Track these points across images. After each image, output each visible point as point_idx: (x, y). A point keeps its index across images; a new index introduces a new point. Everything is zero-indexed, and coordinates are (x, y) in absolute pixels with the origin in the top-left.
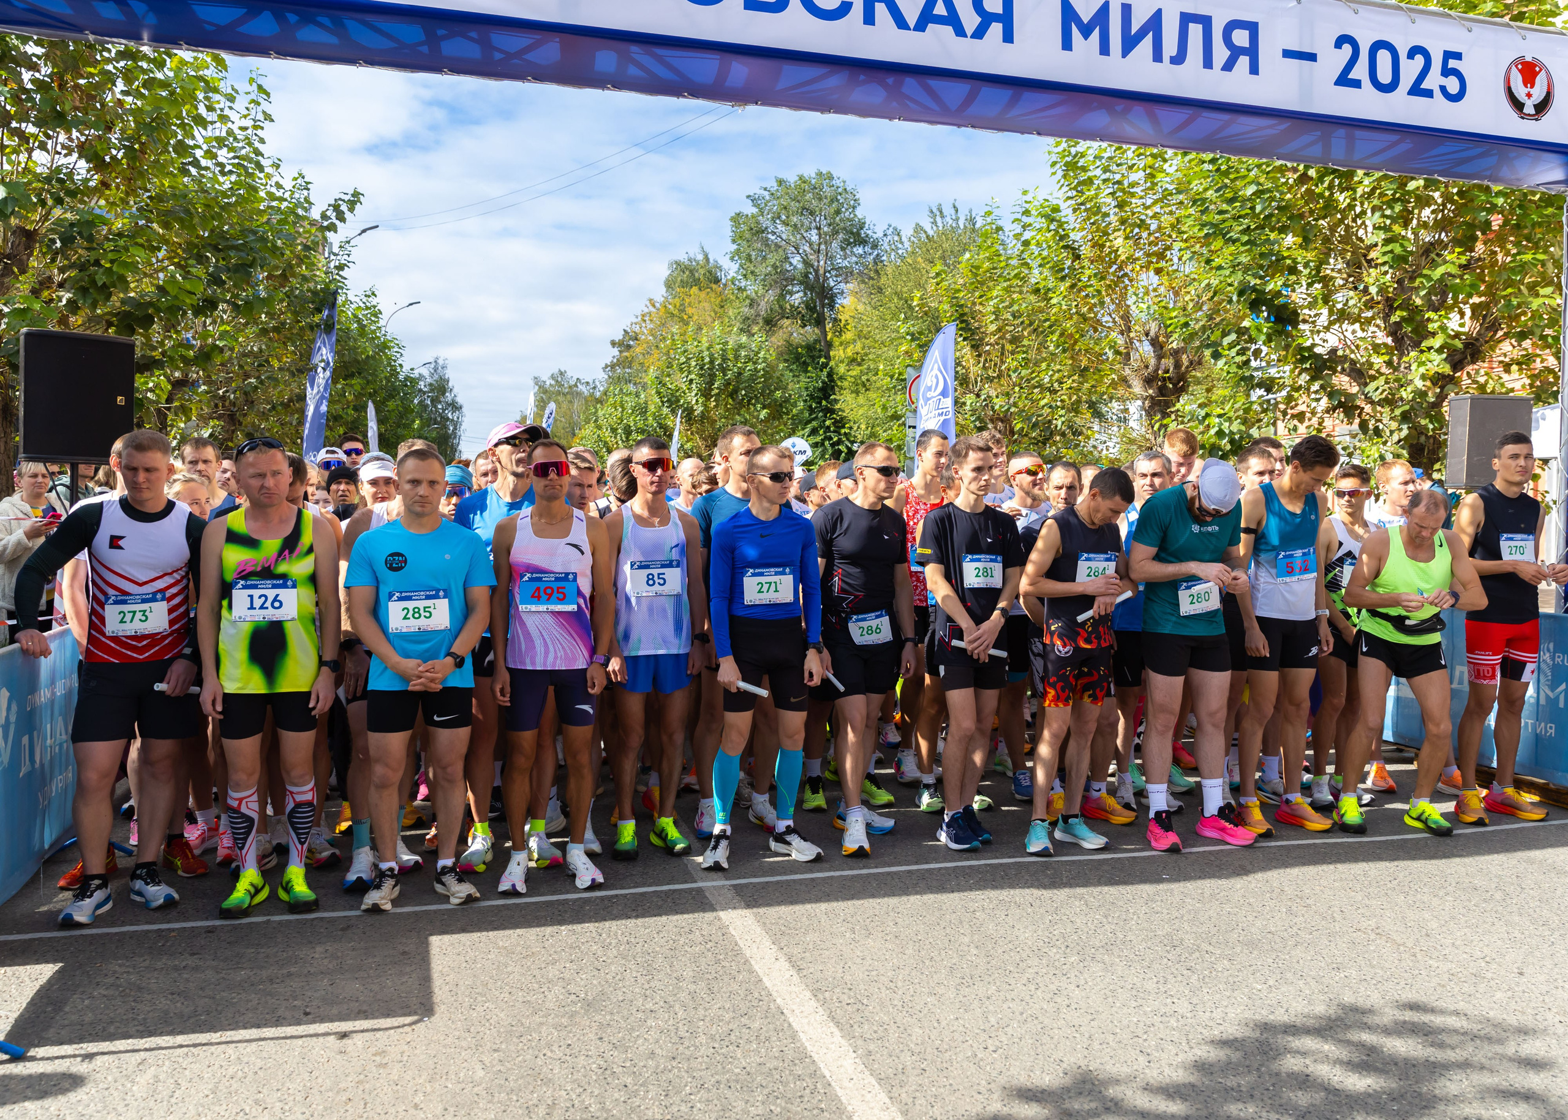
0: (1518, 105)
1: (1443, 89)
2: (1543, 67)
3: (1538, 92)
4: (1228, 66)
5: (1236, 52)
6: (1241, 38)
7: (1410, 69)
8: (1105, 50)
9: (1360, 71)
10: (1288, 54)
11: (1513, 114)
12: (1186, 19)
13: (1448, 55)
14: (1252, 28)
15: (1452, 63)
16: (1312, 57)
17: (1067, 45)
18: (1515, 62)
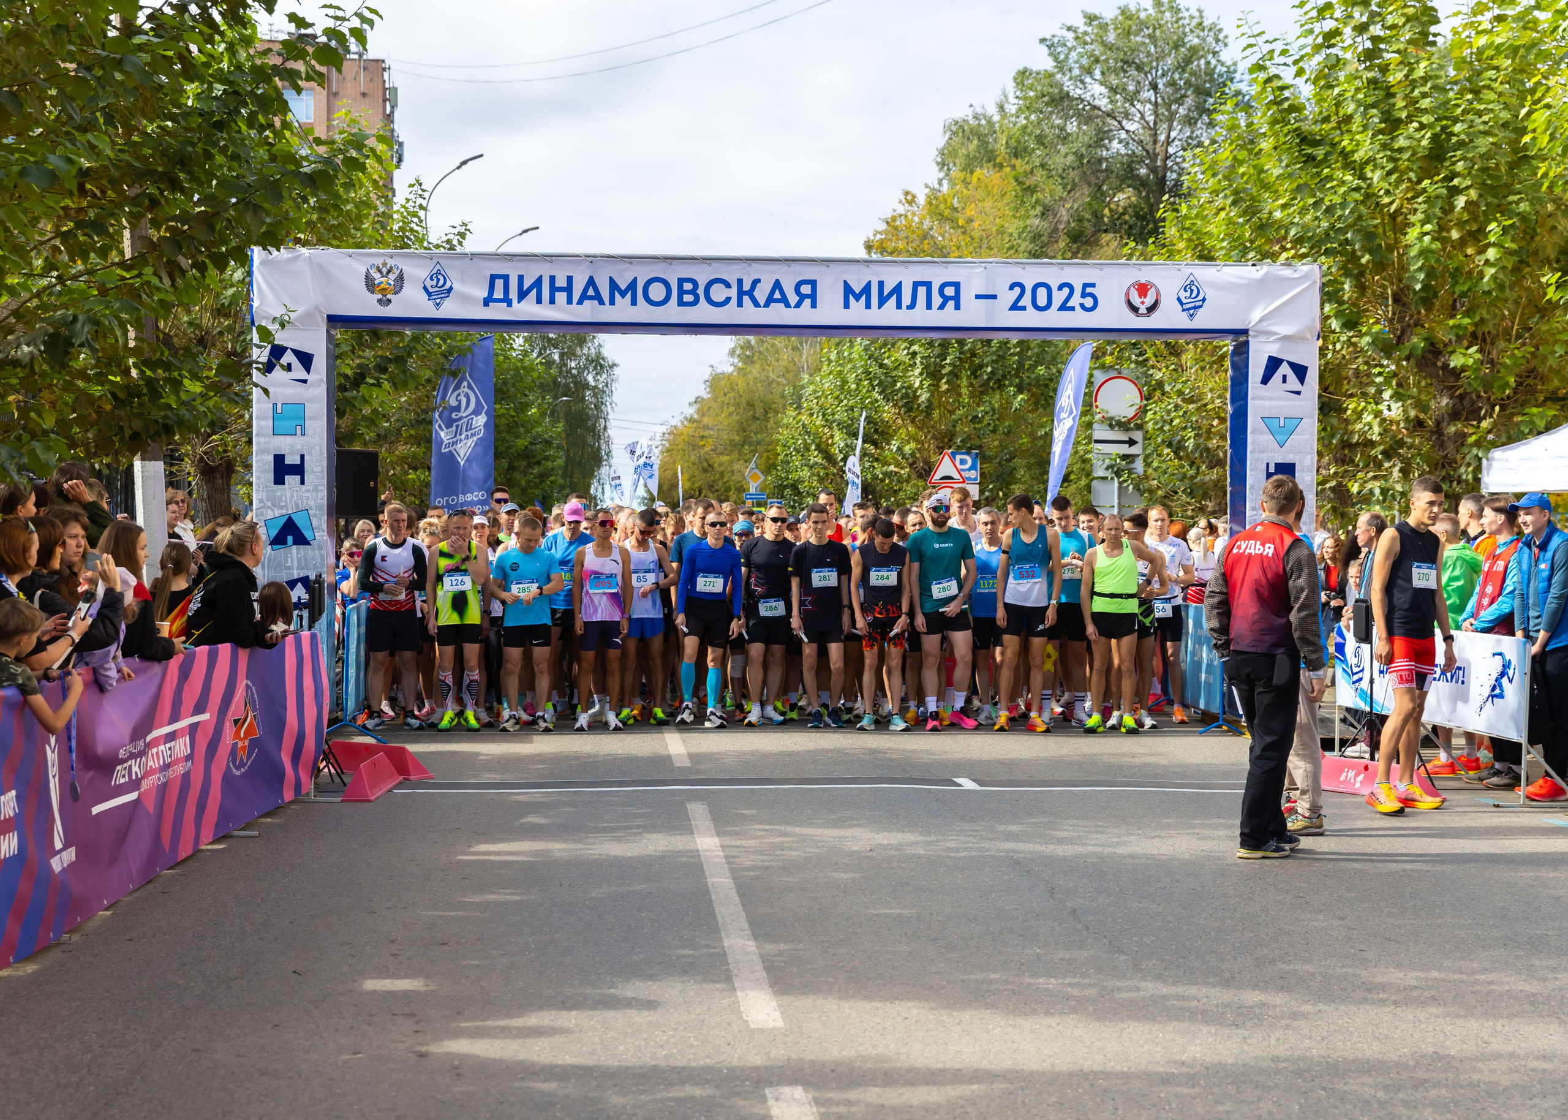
0: (1134, 309)
1: (1082, 306)
2: (1153, 285)
3: (1149, 300)
4: (942, 307)
5: (946, 299)
6: (950, 291)
7: (1059, 297)
8: (868, 306)
9: (1026, 301)
10: (978, 297)
11: (1131, 315)
12: (916, 285)
13: (1085, 286)
14: (957, 285)
15: (1088, 290)
16: (994, 297)
17: (847, 305)
18: (1133, 285)
